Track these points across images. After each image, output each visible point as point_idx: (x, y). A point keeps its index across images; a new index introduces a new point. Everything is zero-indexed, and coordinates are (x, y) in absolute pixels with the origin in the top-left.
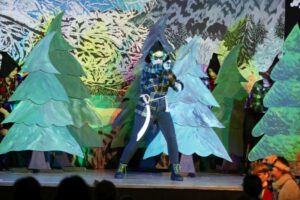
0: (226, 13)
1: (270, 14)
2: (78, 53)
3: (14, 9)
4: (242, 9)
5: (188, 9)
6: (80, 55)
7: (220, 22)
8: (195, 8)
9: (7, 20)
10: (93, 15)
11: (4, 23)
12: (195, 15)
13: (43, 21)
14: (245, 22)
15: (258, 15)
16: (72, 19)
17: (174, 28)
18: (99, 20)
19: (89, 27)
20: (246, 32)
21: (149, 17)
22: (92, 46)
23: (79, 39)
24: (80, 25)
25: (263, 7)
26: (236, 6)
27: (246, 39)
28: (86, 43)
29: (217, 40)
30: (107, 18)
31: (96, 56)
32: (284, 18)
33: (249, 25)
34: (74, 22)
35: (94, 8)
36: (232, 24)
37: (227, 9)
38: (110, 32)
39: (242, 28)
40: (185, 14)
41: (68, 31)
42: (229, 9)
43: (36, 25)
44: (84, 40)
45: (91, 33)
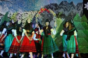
0: (65, 11)
1: (78, 10)
3: (2, 11)
4: (70, 9)
7: (63, 13)
10: (25, 12)
13: (10, 14)
14: (71, 13)
15: (75, 11)
16: (19, 14)
17: (49, 15)
18: (27, 14)
20: (71, 16)
22: (25, 21)
23: (21, 19)
24: (21, 15)
25: (76, 9)
26: (68, 8)
27: (71, 18)
28: (23, 20)
29: (62, 18)
30: (29, 13)
32: (82, 12)
34: (20, 14)
35: (26, 10)
36: (67, 14)
37: (65, 9)
38: (30, 17)
39: (70, 15)
41: (18, 17)
42: (66, 9)
43: (8, 16)
44: (23, 19)
45: (25, 17)
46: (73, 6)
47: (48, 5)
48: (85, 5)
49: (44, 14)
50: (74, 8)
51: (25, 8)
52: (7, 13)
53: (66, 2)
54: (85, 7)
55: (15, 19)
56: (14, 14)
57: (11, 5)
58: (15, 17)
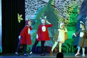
2: (67, 12)
6: (68, 13)
9: (42, 2)
11: (41, 3)
19: (71, 3)
22: (72, 10)
23: (67, 7)
24: (68, 2)
28: (70, 9)
31: (74, 13)
34: (66, 2)
38: (79, 4)
41: (64, 5)
43: (52, 3)
44: (69, 7)
45: (72, 5)
55: (60, 7)
56: (58, 1)
58: (60, 5)
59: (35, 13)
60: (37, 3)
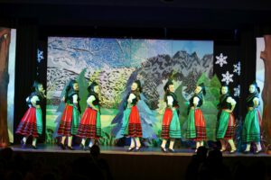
0: (182, 68)
1: (205, 67)
2: (107, 88)
3: (75, 67)
4: (191, 65)
5: (163, 66)
6: (108, 90)
7: (180, 72)
8: (166, 65)
9: (72, 73)
10: (114, 70)
11: (70, 74)
12: (167, 69)
13: (89, 73)
14: (192, 72)
15: (199, 68)
17: (156, 75)
18: (118, 72)
19: (113, 76)
20: (193, 77)
21: (143, 70)
22: (114, 85)
23: (107, 82)
24: (108, 75)
25: (202, 64)
26: (188, 64)
28: (111, 84)
29: (178, 81)
30: (122, 71)
31: (116, 90)
32: (212, 70)
33: (195, 74)
34: (105, 73)
35: (115, 66)
36: (185, 73)
38: (124, 78)
39: (191, 75)
40: (162, 68)
41: (102, 78)
42: (184, 66)
43: (86, 75)
44: (110, 82)
45: (114, 78)
46: (196, 59)
47: (154, 58)
48: (217, 58)
49: (147, 72)
50: (198, 63)
51: (115, 62)
52: (84, 71)
53: (184, 52)
54: (217, 62)
56: (95, 73)
57: (91, 58)
58: (98, 78)
59: (62, 88)
60: (63, 74)
